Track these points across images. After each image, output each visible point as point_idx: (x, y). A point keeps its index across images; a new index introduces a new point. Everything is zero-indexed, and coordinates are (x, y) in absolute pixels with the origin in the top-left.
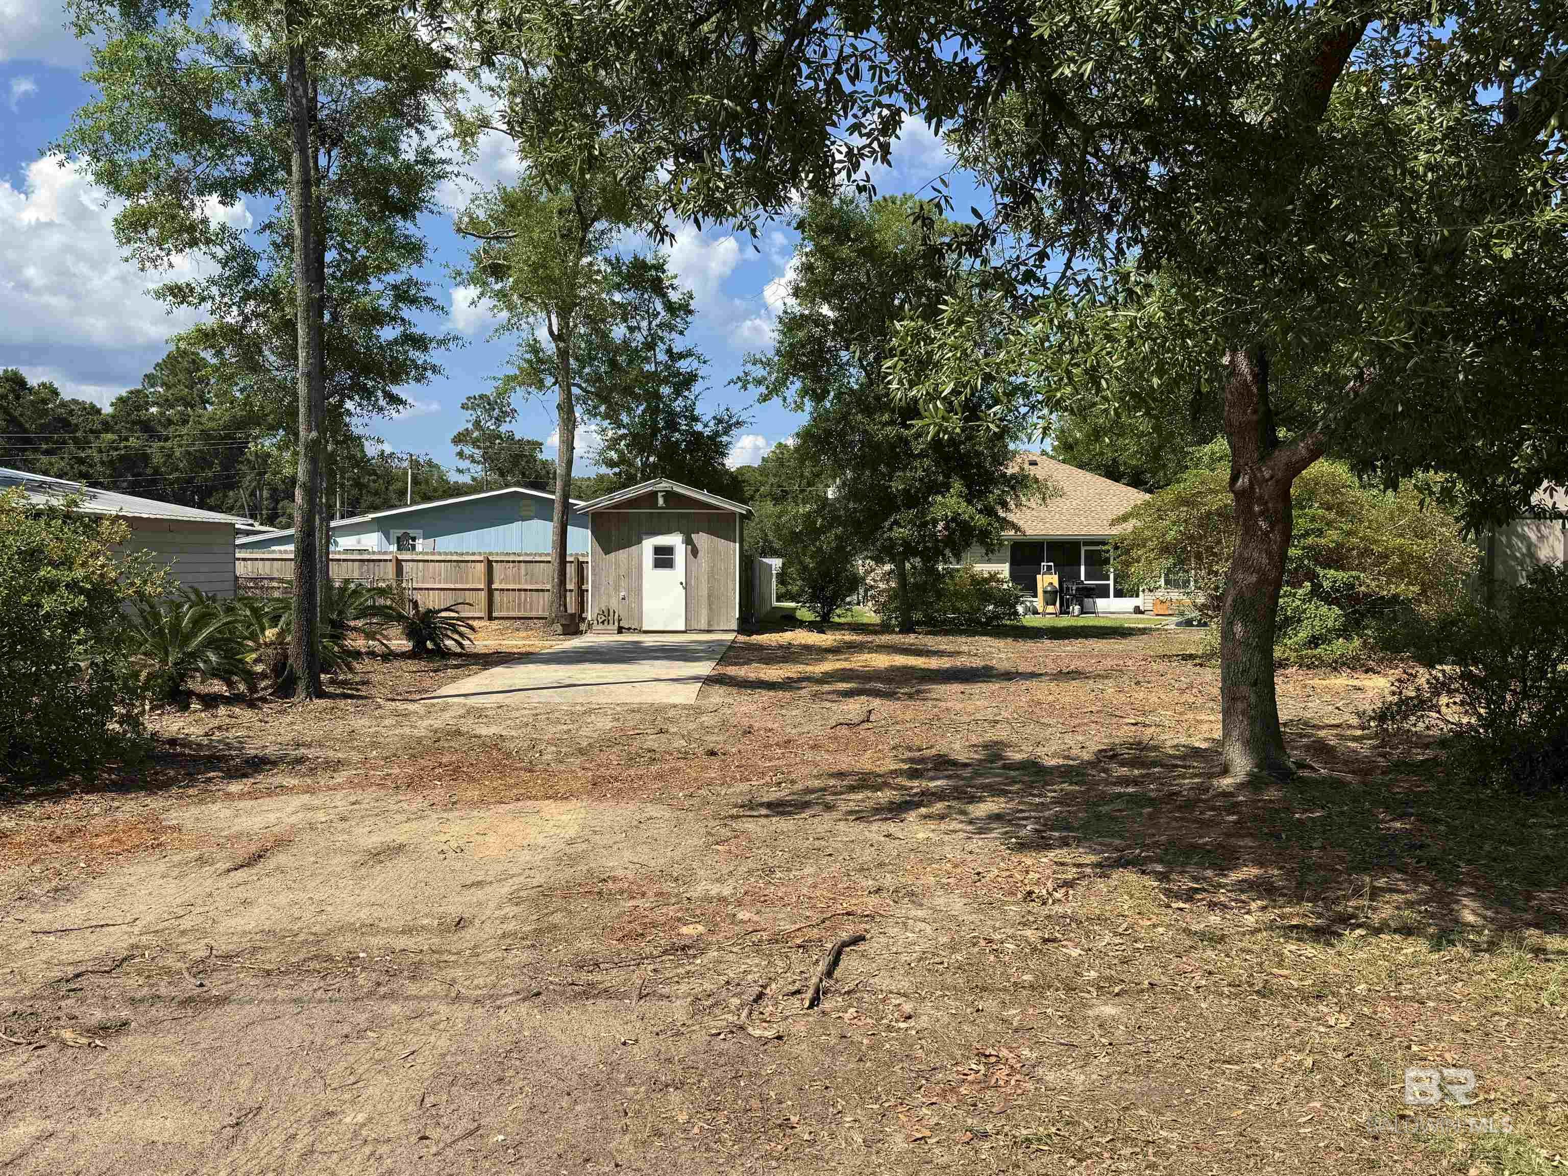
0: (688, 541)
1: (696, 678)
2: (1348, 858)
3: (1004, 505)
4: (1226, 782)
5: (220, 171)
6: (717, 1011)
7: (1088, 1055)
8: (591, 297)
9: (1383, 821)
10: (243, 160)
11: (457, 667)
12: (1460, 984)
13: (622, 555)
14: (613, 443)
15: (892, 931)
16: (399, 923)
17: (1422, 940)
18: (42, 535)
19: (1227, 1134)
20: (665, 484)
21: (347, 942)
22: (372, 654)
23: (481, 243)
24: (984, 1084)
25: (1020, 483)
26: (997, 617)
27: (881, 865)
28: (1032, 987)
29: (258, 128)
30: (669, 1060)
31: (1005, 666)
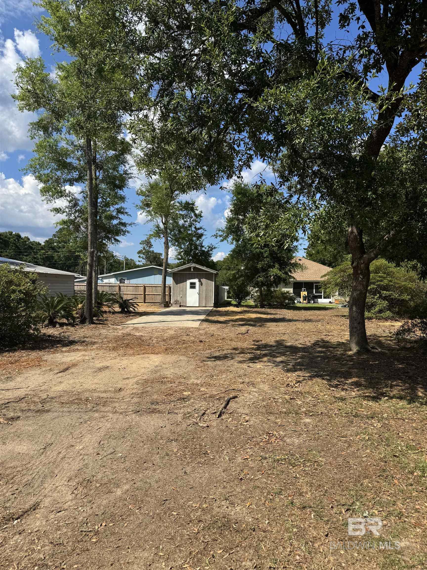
0: (200, 281)
1: (199, 320)
2: (385, 376)
3: (291, 271)
4: (350, 353)
5: (69, 177)
6: (190, 418)
7: (300, 434)
8: (173, 213)
9: (396, 365)
10: (76, 174)
11: (133, 316)
12: (416, 415)
13: (181, 285)
14: (180, 254)
15: (246, 395)
16: (102, 389)
17: (405, 401)
18: (12, 277)
19: (340, 460)
20: (194, 265)
21: (87, 395)
22: (110, 312)
23: (144, 197)
24: (268, 442)
25: (296, 265)
26: (289, 304)
27: (245, 375)
28: (285, 413)
29: (80, 164)
30: (174, 433)
31: (290, 318)
